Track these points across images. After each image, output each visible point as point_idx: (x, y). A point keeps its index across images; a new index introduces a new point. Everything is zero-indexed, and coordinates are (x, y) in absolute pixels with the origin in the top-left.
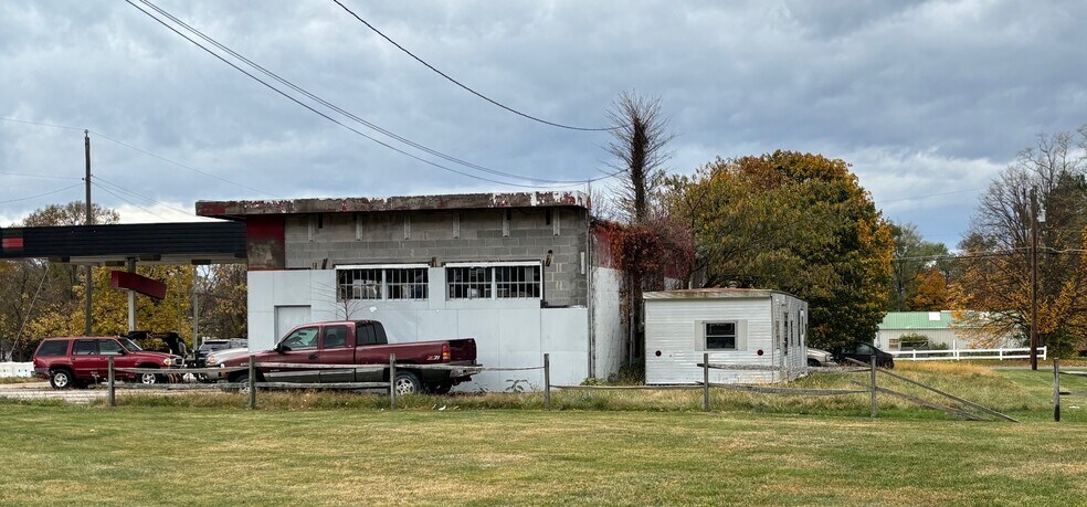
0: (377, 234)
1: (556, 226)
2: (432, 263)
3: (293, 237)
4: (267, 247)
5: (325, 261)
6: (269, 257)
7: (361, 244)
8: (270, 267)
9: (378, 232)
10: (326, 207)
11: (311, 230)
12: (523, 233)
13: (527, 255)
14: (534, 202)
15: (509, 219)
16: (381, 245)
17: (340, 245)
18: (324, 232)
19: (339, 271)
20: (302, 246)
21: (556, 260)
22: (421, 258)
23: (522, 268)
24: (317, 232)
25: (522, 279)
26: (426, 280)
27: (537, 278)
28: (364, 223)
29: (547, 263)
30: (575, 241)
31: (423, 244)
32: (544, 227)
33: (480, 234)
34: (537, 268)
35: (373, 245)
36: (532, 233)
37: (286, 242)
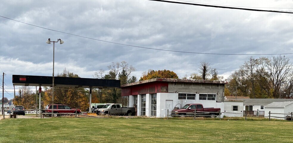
0: (186, 87)
1: (219, 87)
2: (197, 93)
3: (170, 86)
4: (165, 88)
5: (176, 91)
6: (165, 90)
7: (184, 89)
8: (165, 92)
9: (187, 86)
10: (183, 81)
11: (174, 85)
12: (213, 88)
13: (214, 92)
14: (221, 83)
15: (211, 85)
16: (187, 89)
17: (179, 88)
18: (176, 86)
19: (179, 94)
20: (171, 88)
21: (219, 93)
22: (195, 92)
23: (212, 95)
24: (175, 85)
25: (212, 97)
26: (195, 96)
27: (215, 97)
28: (184, 84)
29: (217, 94)
30: (222, 90)
31: (195, 89)
32: (217, 87)
33: (205, 88)
34: (215, 95)
35: (186, 89)
36: (215, 88)
37: (169, 87)
